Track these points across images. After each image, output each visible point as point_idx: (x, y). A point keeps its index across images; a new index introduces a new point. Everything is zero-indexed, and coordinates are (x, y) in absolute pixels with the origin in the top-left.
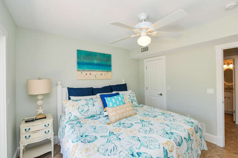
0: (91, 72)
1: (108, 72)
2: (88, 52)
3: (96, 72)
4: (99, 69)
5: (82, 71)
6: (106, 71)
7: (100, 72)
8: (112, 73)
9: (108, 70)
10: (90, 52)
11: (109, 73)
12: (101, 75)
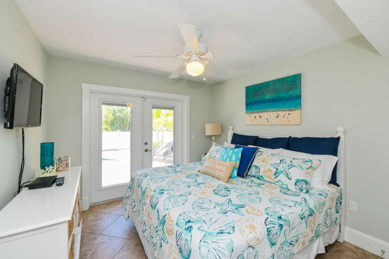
0: (262, 114)
1: (291, 111)
2: (257, 85)
3: (269, 113)
4: (273, 107)
5: (251, 113)
6: (286, 109)
7: (276, 112)
8: (301, 112)
9: (290, 107)
10: (260, 84)
11: (293, 112)
12: (277, 117)
